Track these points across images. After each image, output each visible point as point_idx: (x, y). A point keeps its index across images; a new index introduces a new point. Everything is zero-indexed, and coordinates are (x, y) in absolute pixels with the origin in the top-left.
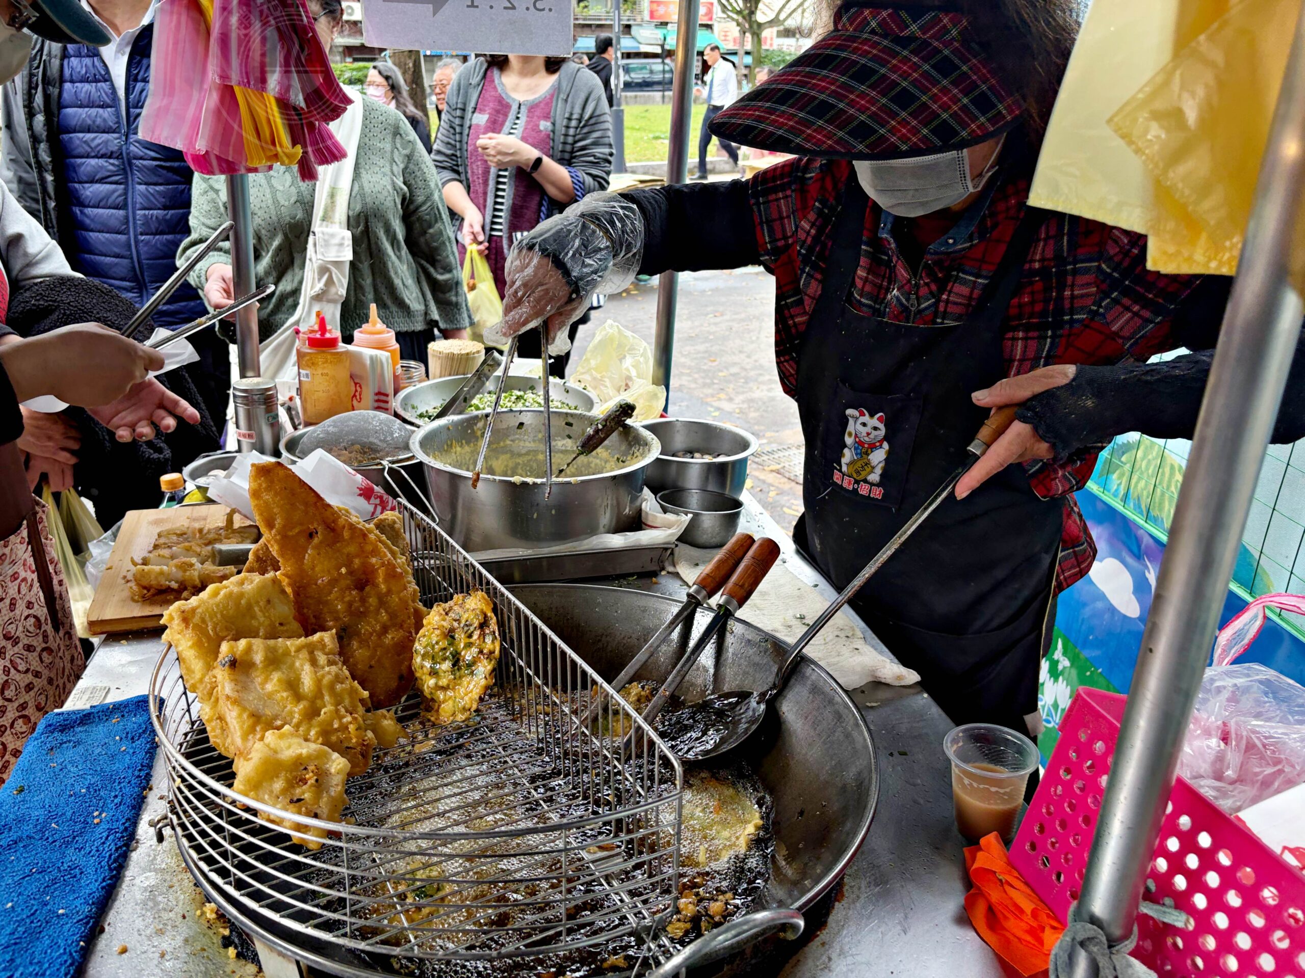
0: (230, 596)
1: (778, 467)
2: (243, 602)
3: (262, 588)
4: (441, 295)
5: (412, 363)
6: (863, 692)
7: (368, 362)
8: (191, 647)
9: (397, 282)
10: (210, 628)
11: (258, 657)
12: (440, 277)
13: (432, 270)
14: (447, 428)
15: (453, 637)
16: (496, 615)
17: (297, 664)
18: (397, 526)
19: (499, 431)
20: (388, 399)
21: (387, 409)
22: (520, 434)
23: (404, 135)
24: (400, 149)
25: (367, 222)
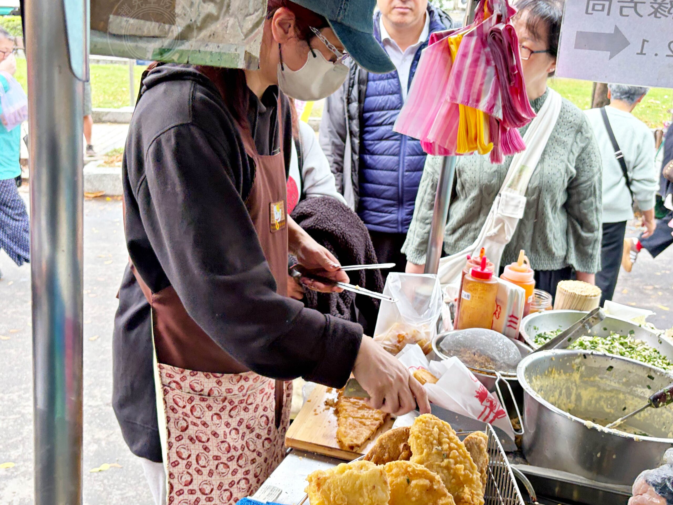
12: (584, 234)
13: (579, 227)
18: (482, 446)
19: (591, 368)
20: (518, 321)
21: (515, 328)
22: (608, 375)
23: (584, 133)
24: (579, 143)
25: (539, 194)
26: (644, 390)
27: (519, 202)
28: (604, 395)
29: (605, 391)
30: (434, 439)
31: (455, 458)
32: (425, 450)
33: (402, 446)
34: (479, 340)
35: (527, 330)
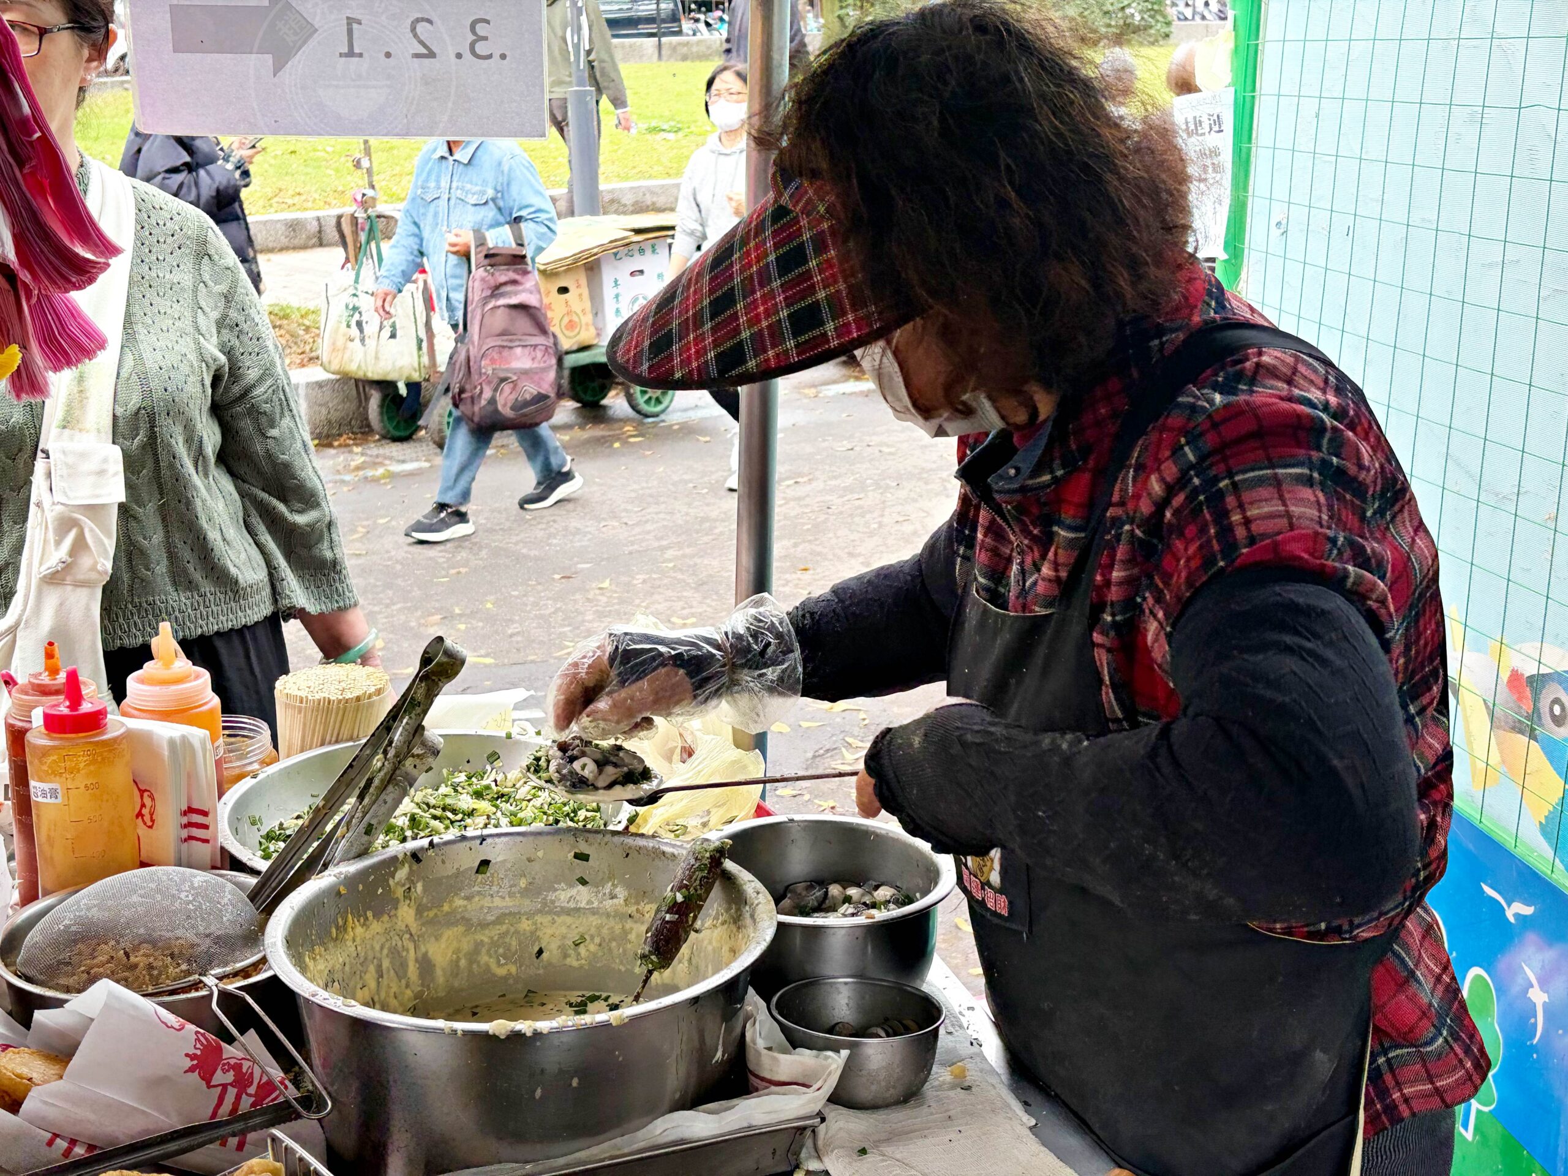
4: (304, 553)
7: (166, 753)
12: (298, 519)
14: (333, 893)
19: (438, 882)
20: (209, 819)
21: (207, 840)
22: (483, 884)
23: (216, 257)
24: (210, 283)
25: (152, 427)
26: (573, 892)
27: (105, 460)
28: (484, 937)
29: (483, 925)
34: (126, 912)
35: (236, 831)
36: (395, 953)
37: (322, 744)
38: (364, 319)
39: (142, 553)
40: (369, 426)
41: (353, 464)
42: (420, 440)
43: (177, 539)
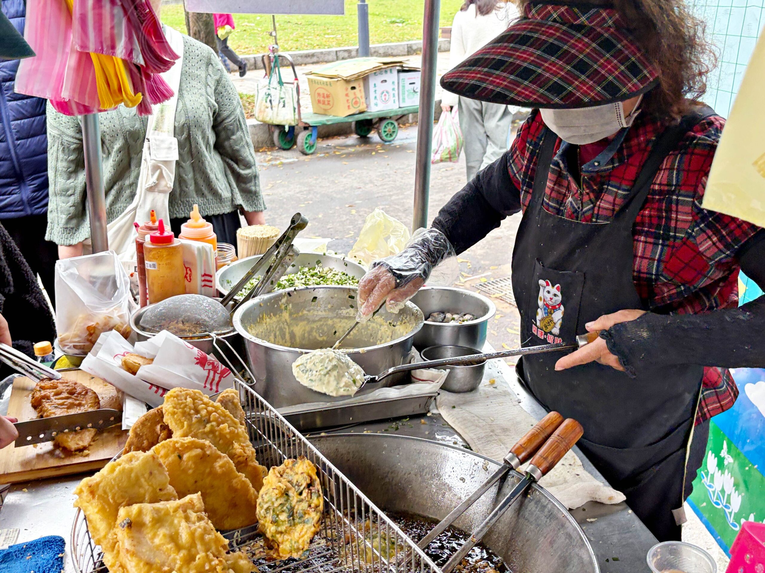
0: (123, 471)
1: (501, 294)
2: (133, 475)
3: (146, 463)
4: (243, 185)
5: (225, 245)
6: (584, 510)
7: (196, 252)
8: (97, 513)
9: (212, 176)
10: (110, 498)
11: (147, 519)
12: (243, 172)
13: (235, 166)
14: (259, 305)
15: (287, 495)
16: (319, 477)
17: (176, 521)
18: (236, 401)
19: (297, 304)
20: (212, 279)
21: (211, 287)
22: (314, 306)
23: (214, 65)
24: (212, 75)
25: (189, 131)
26: (348, 310)
27: (171, 143)
28: (314, 326)
29: (314, 321)
30: (190, 409)
31: (216, 420)
32: (185, 423)
33: (158, 427)
34: (183, 307)
35: (222, 285)
36: (281, 329)
37: (255, 254)
38: (272, 99)
39: (185, 181)
40: (274, 144)
41: (267, 159)
42: (295, 150)
43: (198, 176)
